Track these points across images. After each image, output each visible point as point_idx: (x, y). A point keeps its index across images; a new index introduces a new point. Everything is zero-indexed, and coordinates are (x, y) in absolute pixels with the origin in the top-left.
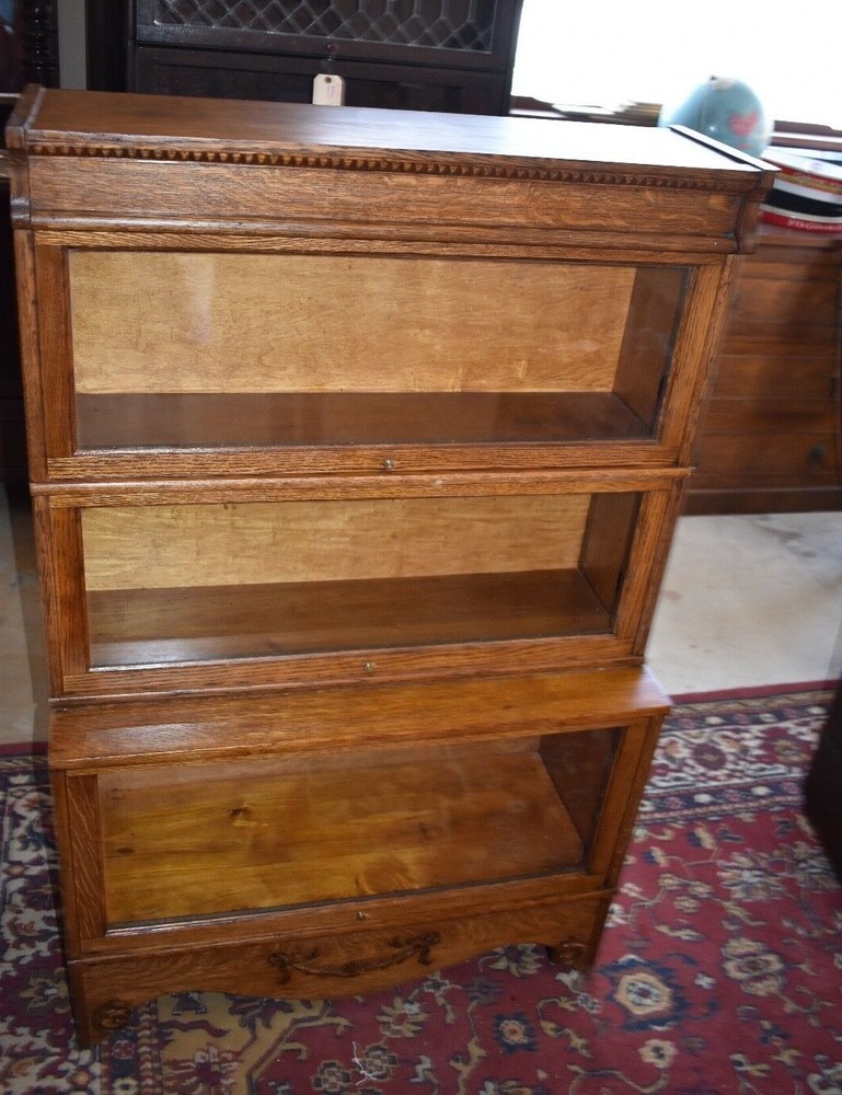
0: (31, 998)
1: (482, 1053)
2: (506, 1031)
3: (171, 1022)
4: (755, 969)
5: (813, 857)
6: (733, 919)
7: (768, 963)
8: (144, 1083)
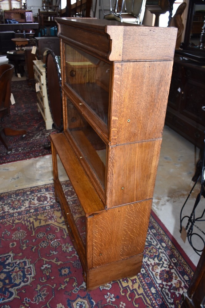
1: (59, 264)
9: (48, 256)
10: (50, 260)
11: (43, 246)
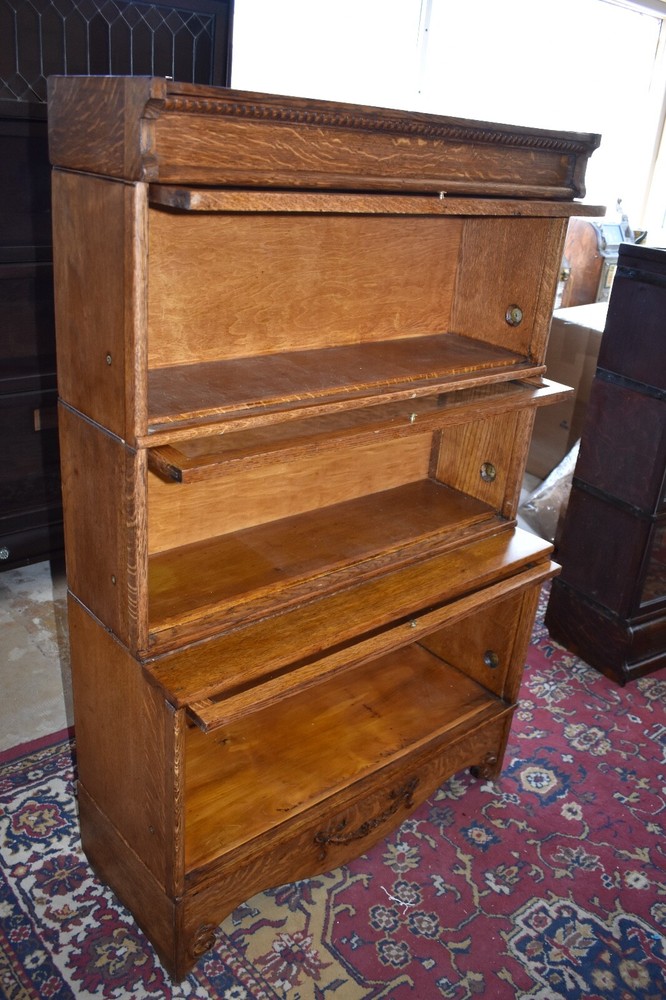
0: (108, 964)
1: (470, 857)
2: (474, 837)
3: (236, 931)
4: (591, 740)
5: (576, 663)
6: (558, 716)
7: (594, 733)
8: (248, 985)
9: (459, 894)
10: (471, 883)
11: (433, 924)
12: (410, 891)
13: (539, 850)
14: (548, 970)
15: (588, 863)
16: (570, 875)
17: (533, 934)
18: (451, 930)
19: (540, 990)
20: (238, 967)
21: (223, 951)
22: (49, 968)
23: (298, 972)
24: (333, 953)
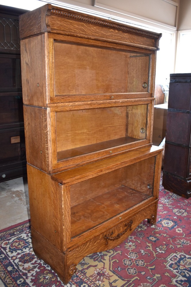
0: (44, 281)
1: (151, 244)
2: (151, 239)
3: (83, 269)
4: (181, 212)
5: (173, 194)
6: (170, 207)
7: (182, 211)
8: (88, 283)
9: (149, 254)
10: (152, 251)
11: (143, 263)
12: (134, 254)
13: (171, 241)
14: (180, 272)
15: (186, 243)
16: (182, 247)
17: (173, 262)
18: (148, 264)
19: (179, 277)
20: (84, 279)
21: (79, 275)
22: (25, 283)
23: (103, 278)
24: (113, 273)
